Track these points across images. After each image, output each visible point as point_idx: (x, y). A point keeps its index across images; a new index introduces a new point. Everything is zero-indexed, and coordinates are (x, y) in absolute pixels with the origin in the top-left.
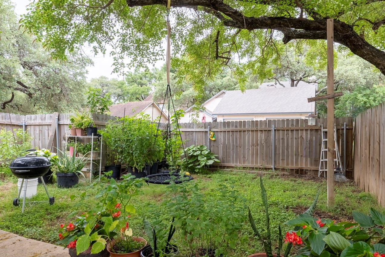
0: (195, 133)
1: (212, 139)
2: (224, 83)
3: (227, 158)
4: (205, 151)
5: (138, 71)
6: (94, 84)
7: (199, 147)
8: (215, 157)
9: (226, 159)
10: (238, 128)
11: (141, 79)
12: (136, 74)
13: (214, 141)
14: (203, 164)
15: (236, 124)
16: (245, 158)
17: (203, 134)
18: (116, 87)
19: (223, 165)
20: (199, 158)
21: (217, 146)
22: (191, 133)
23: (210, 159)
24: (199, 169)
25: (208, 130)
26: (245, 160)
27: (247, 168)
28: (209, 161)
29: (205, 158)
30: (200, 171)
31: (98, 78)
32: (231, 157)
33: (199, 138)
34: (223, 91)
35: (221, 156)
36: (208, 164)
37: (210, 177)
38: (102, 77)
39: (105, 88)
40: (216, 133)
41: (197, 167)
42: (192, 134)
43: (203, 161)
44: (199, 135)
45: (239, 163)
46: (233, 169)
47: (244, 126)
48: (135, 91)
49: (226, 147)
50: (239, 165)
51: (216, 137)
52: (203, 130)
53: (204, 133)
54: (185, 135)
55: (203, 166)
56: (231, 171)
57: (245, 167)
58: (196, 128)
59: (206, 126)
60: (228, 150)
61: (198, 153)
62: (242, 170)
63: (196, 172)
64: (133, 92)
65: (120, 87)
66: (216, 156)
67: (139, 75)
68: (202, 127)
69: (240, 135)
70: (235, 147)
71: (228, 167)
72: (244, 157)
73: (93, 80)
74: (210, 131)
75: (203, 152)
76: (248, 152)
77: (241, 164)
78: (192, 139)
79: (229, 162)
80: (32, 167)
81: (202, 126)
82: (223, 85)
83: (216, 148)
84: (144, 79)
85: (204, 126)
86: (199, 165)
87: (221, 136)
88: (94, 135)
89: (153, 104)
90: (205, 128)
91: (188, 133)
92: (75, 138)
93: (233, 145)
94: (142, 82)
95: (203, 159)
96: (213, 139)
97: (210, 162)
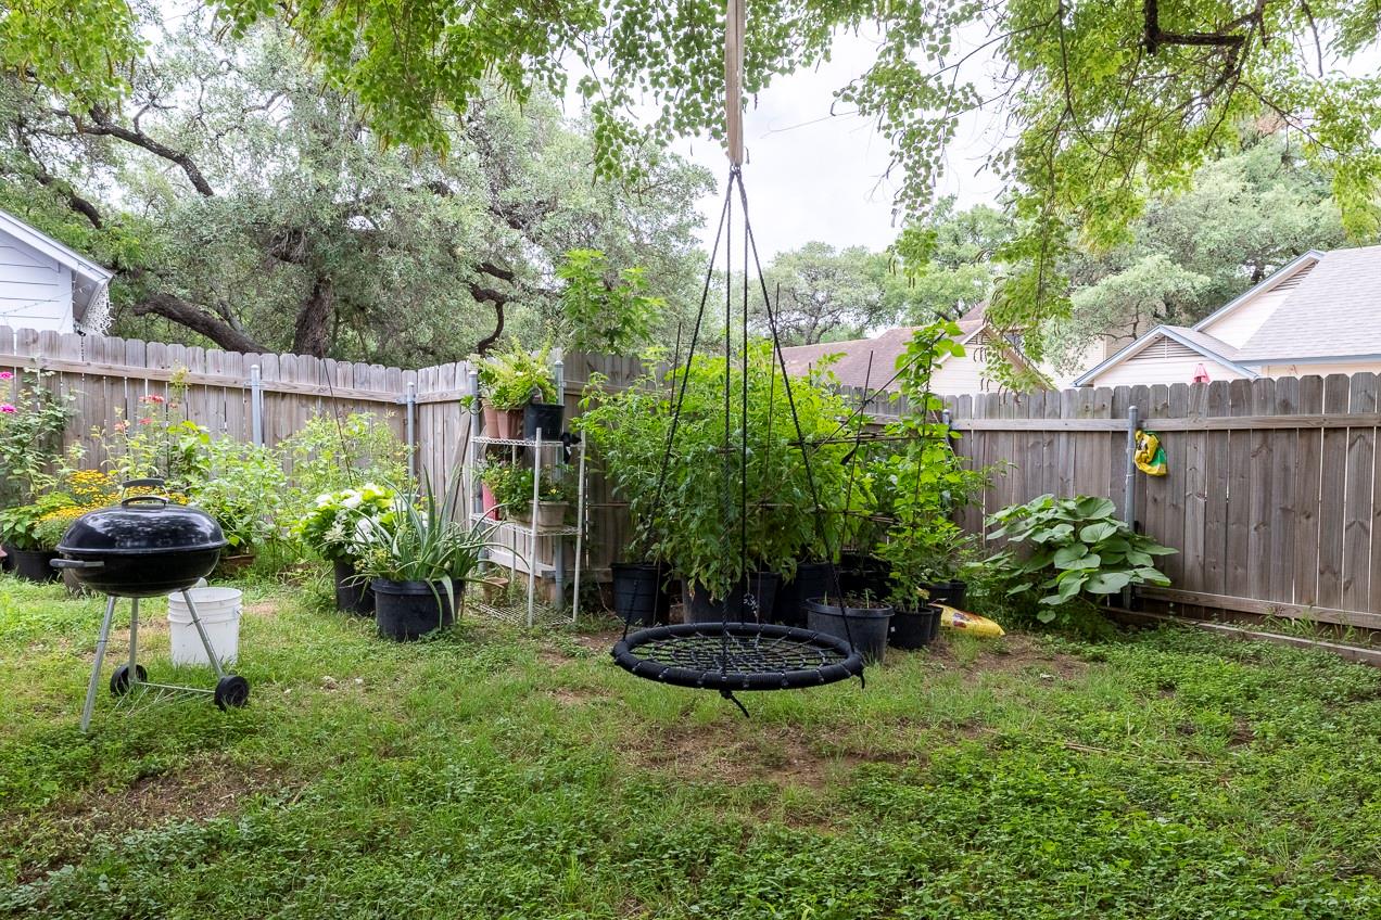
0: (1063, 438)
1: (1146, 468)
2: (1323, 221)
3: (1230, 570)
4: (1098, 526)
5: (946, 213)
6: (783, 271)
7: (1071, 505)
8: (1155, 558)
9: (1220, 570)
10: (1299, 418)
11: (956, 240)
12: (938, 223)
13: (1161, 478)
14: (1074, 590)
15: (1282, 394)
16: (1336, 574)
17: (1101, 442)
18: (862, 277)
19: (1203, 602)
20: (1061, 560)
21: (1175, 507)
22: (1047, 438)
23: (1124, 565)
24: (1059, 609)
25: (1125, 423)
26: (1336, 586)
27: (1345, 628)
28: (1106, 577)
29: (1095, 561)
30: (1065, 620)
31: (797, 249)
32: (1253, 563)
33: (1086, 459)
34: (1311, 255)
35: (1193, 554)
36: (1097, 589)
37: (1096, 659)
38: (811, 247)
39: (822, 282)
40: (1170, 441)
41: (1043, 601)
42: (1050, 443)
43: (1074, 573)
44: (1086, 448)
45: (1300, 599)
46: (1256, 630)
47: (1337, 401)
48: (928, 290)
49: (1221, 514)
50: (1294, 607)
51: (1170, 459)
52: (1106, 423)
53: (1107, 441)
54: (1021, 449)
55: (1076, 598)
56: (1244, 636)
57: (1331, 625)
58: (1069, 416)
59: (1120, 405)
60: (1232, 528)
61: (1061, 532)
62: (1310, 636)
63: (1040, 622)
64: (921, 293)
65: (873, 278)
66: (1163, 552)
67: (950, 226)
68: (1098, 412)
69: (1311, 453)
70: (1276, 513)
71: (1232, 615)
72: (1329, 569)
73: (781, 259)
74: (1139, 428)
75: (1087, 534)
76: (1357, 545)
77: (1310, 603)
78: (1051, 466)
79: (1237, 587)
80: (128, 548)
81: (1098, 404)
82: (1319, 231)
83: (1169, 512)
84: (970, 240)
85: (1108, 405)
86: (1054, 591)
87: (1197, 456)
88: (545, 436)
89: (984, 333)
90: (1114, 416)
91: (1032, 440)
92: (510, 447)
93: (1266, 504)
94: (961, 252)
95: (1081, 565)
96: (1155, 469)
97: (1114, 582)
